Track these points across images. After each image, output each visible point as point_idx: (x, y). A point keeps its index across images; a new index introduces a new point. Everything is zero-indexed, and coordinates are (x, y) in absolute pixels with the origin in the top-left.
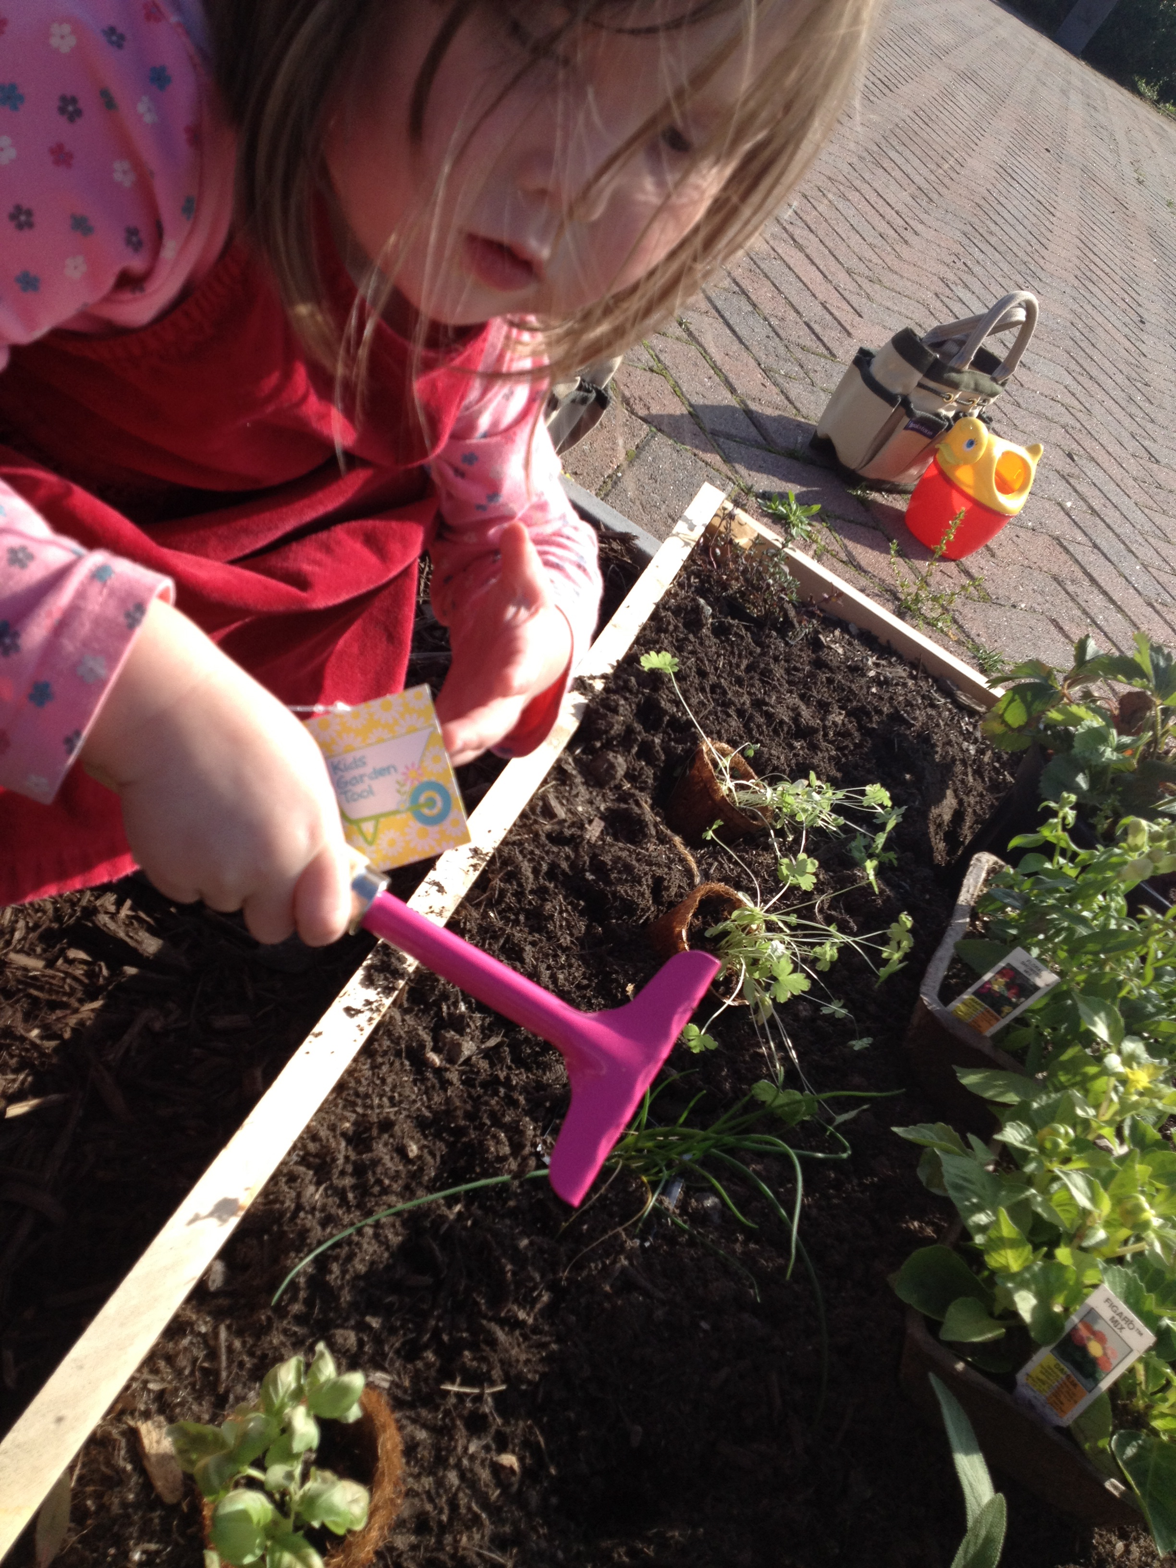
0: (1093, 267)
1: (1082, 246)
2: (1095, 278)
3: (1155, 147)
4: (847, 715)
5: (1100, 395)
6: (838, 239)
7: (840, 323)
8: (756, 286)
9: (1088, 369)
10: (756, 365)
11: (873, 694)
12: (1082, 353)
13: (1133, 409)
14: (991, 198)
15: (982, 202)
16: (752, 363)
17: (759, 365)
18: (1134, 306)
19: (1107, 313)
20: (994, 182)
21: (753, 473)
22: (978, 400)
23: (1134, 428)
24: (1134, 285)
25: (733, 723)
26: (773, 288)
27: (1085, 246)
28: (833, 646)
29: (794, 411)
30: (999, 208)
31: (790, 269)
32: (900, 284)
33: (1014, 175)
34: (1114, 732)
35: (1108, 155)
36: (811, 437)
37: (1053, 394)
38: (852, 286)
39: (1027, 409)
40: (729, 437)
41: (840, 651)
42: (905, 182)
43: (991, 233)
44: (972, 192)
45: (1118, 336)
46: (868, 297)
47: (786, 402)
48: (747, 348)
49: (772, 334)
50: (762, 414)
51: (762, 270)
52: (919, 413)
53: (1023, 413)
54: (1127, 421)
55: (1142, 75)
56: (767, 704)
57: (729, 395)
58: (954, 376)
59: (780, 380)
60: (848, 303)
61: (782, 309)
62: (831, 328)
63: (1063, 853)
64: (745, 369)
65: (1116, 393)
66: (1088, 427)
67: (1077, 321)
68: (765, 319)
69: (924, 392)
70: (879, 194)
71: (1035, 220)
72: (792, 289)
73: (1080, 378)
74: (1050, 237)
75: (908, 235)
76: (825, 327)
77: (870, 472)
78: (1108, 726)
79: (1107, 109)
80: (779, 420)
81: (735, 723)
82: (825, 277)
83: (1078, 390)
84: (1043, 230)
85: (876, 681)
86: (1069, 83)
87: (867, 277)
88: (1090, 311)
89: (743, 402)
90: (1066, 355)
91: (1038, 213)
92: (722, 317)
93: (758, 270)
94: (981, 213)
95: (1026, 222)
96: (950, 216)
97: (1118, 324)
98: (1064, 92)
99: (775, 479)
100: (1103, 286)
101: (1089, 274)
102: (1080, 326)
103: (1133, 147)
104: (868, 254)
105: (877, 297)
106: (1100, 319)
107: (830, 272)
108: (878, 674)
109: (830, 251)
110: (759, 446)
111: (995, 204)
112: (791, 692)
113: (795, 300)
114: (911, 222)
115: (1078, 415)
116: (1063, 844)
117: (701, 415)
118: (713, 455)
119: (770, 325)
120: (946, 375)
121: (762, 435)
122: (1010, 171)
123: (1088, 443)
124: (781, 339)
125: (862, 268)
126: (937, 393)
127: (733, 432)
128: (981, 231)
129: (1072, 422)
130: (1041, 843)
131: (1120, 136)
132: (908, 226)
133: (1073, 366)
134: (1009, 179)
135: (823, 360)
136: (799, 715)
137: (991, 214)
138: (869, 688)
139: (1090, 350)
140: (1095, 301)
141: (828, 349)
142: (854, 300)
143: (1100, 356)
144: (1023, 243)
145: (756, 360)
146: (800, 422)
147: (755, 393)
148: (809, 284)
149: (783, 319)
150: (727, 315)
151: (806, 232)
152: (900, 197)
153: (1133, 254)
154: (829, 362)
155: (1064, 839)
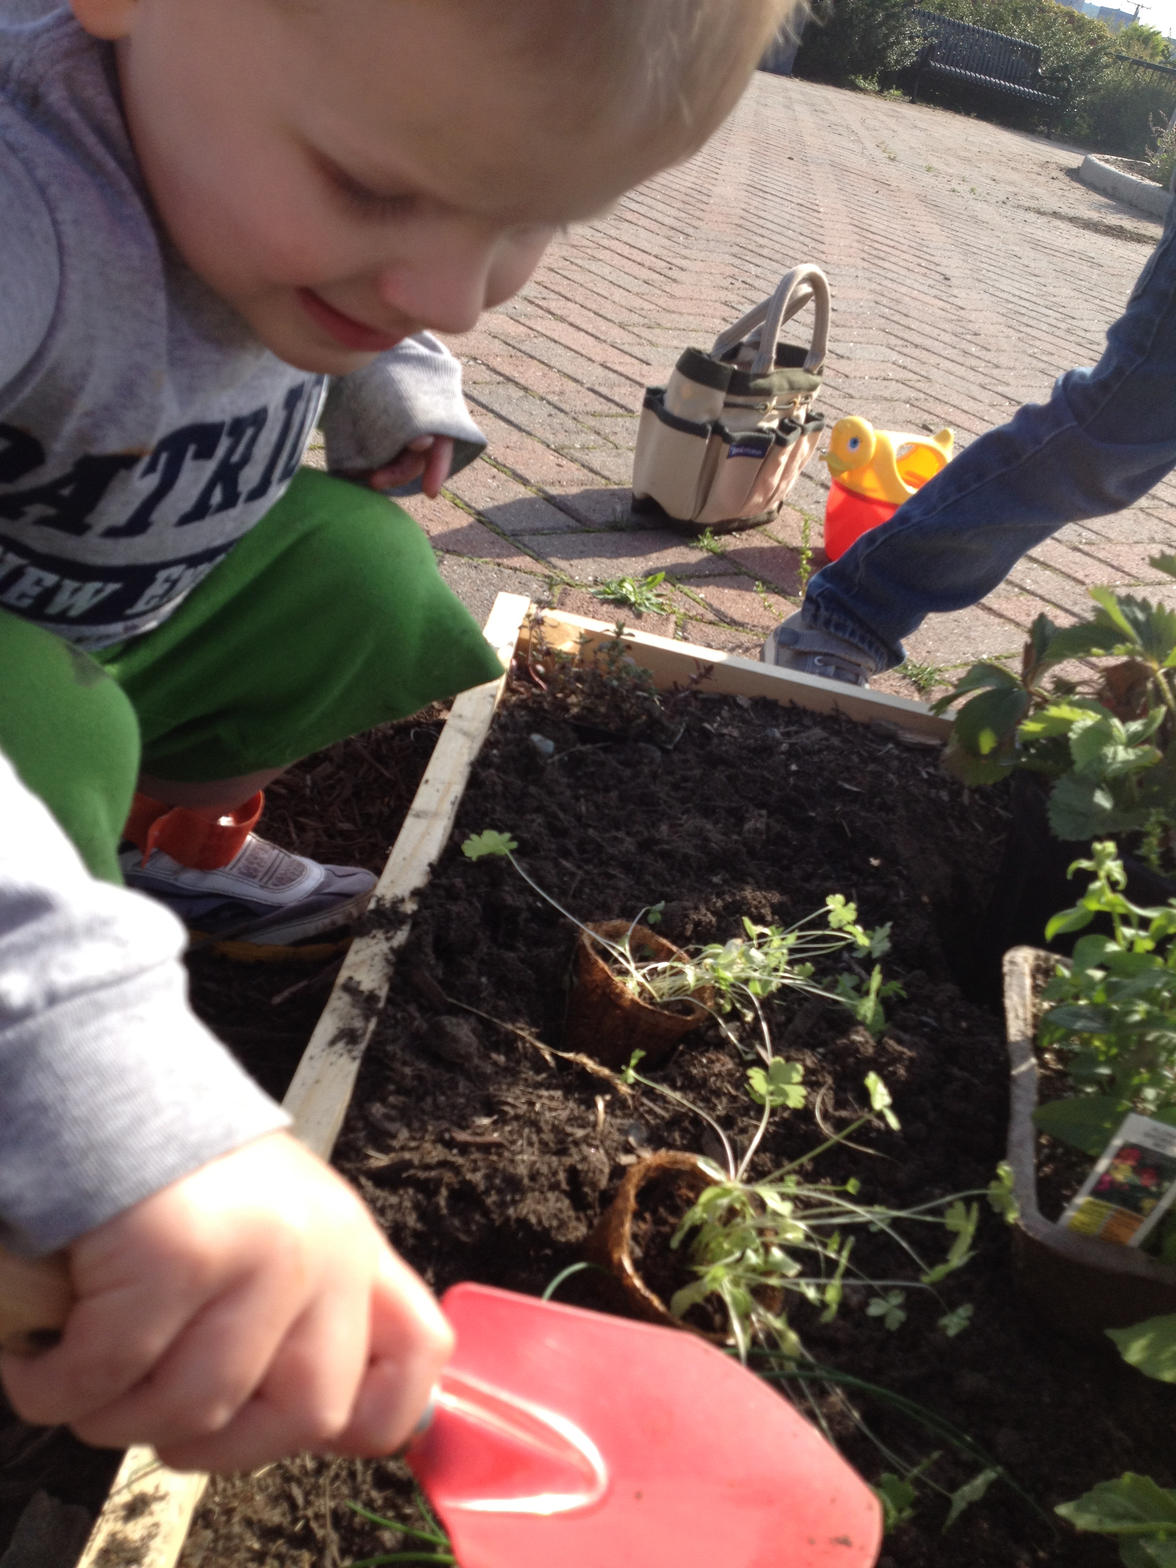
0: (876, 245)
1: (857, 230)
2: (882, 255)
3: (895, 128)
4: (770, 814)
5: (934, 359)
6: (599, 299)
7: (627, 378)
8: (521, 369)
9: (910, 339)
10: (544, 447)
11: (796, 773)
12: (897, 326)
13: (973, 362)
14: (748, 216)
15: (741, 222)
16: (540, 447)
17: (548, 446)
18: (933, 267)
19: (908, 282)
20: (747, 200)
21: (574, 562)
22: (799, 399)
23: (981, 379)
24: (925, 249)
25: (622, 885)
26: (542, 366)
27: (862, 230)
28: (725, 731)
29: (603, 481)
30: (761, 222)
31: (555, 342)
32: (682, 322)
33: (764, 189)
34: (1116, 722)
35: (851, 146)
36: (630, 502)
37: (883, 375)
38: (630, 338)
39: (861, 398)
40: (535, 532)
41: (736, 733)
42: (654, 226)
43: (761, 246)
44: (728, 215)
45: (927, 299)
46: (651, 343)
47: (591, 475)
48: (529, 434)
49: (554, 411)
50: (567, 496)
51: (524, 353)
52: (738, 435)
53: (858, 402)
54: (971, 375)
55: (856, 73)
56: (657, 842)
57: (522, 488)
58: (761, 382)
59: (577, 455)
60: (631, 355)
61: (557, 383)
62: (619, 386)
63: (1126, 920)
64: (533, 455)
65: (949, 352)
66: (933, 394)
67: (880, 298)
68: (542, 399)
69: (734, 411)
70: (631, 246)
71: (801, 222)
72: (563, 360)
73: (905, 350)
74: (821, 231)
75: (675, 273)
76: (612, 386)
77: (710, 516)
78: (1105, 718)
79: (835, 110)
80: (585, 495)
81: (623, 881)
82: (597, 338)
83: (908, 362)
84: (814, 228)
85: (793, 754)
86: (790, 98)
87: (643, 325)
88: (890, 285)
89: (540, 490)
90: (882, 334)
91: (801, 215)
92: (492, 411)
93: (519, 354)
94: (743, 232)
95: (792, 226)
96: (712, 244)
97: (925, 289)
98: (787, 107)
99: (604, 560)
100: (893, 259)
101: (874, 252)
102: (885, 301)
103: (874, 133)
104: (637, 303)
105: (661, 341)
106: (904, 290)
107: (602, 332)
108: (792, 745)
109: (595, 313)
110: (574, 531)
111: (755, 220)
112: (686, 812)
113: (569, 370)
114: (674, 261)
115: (917, 385)
116: (1121, 910)
117: (493, 519)
118: (521, 558)
119: (549, 403)
120: (752, 384)
121: (573, 517)
122: (759, 187)
123: (938, 409)
124: (566, 413)
125: (635, 318)
126: (750, 407)
127: (538, 525)
128: (750, 247)
129: (913, 394)
130: (1090, 918)
131: (856, 126)
132: (671, 266)
133: (893, 341)
134: (761, 194)
135: (620, 419)
136: (706, 839)
137: (755, 229)
138: (787, 766)
139: (903, 320)
140: (890, 275)
141: (622, 407)
142: (637, 351)
143: (917, 323)
144: (797, 246)
145: (543, 442)
146: (614, 490)
147: (552, 476)
148: (580, 350)
149: (562, 393)
150: (496, 408)
151: (563, 302)
152: (654, 243)
153: (911, 222)
154: (628, 419)
155: (1117, 903)
